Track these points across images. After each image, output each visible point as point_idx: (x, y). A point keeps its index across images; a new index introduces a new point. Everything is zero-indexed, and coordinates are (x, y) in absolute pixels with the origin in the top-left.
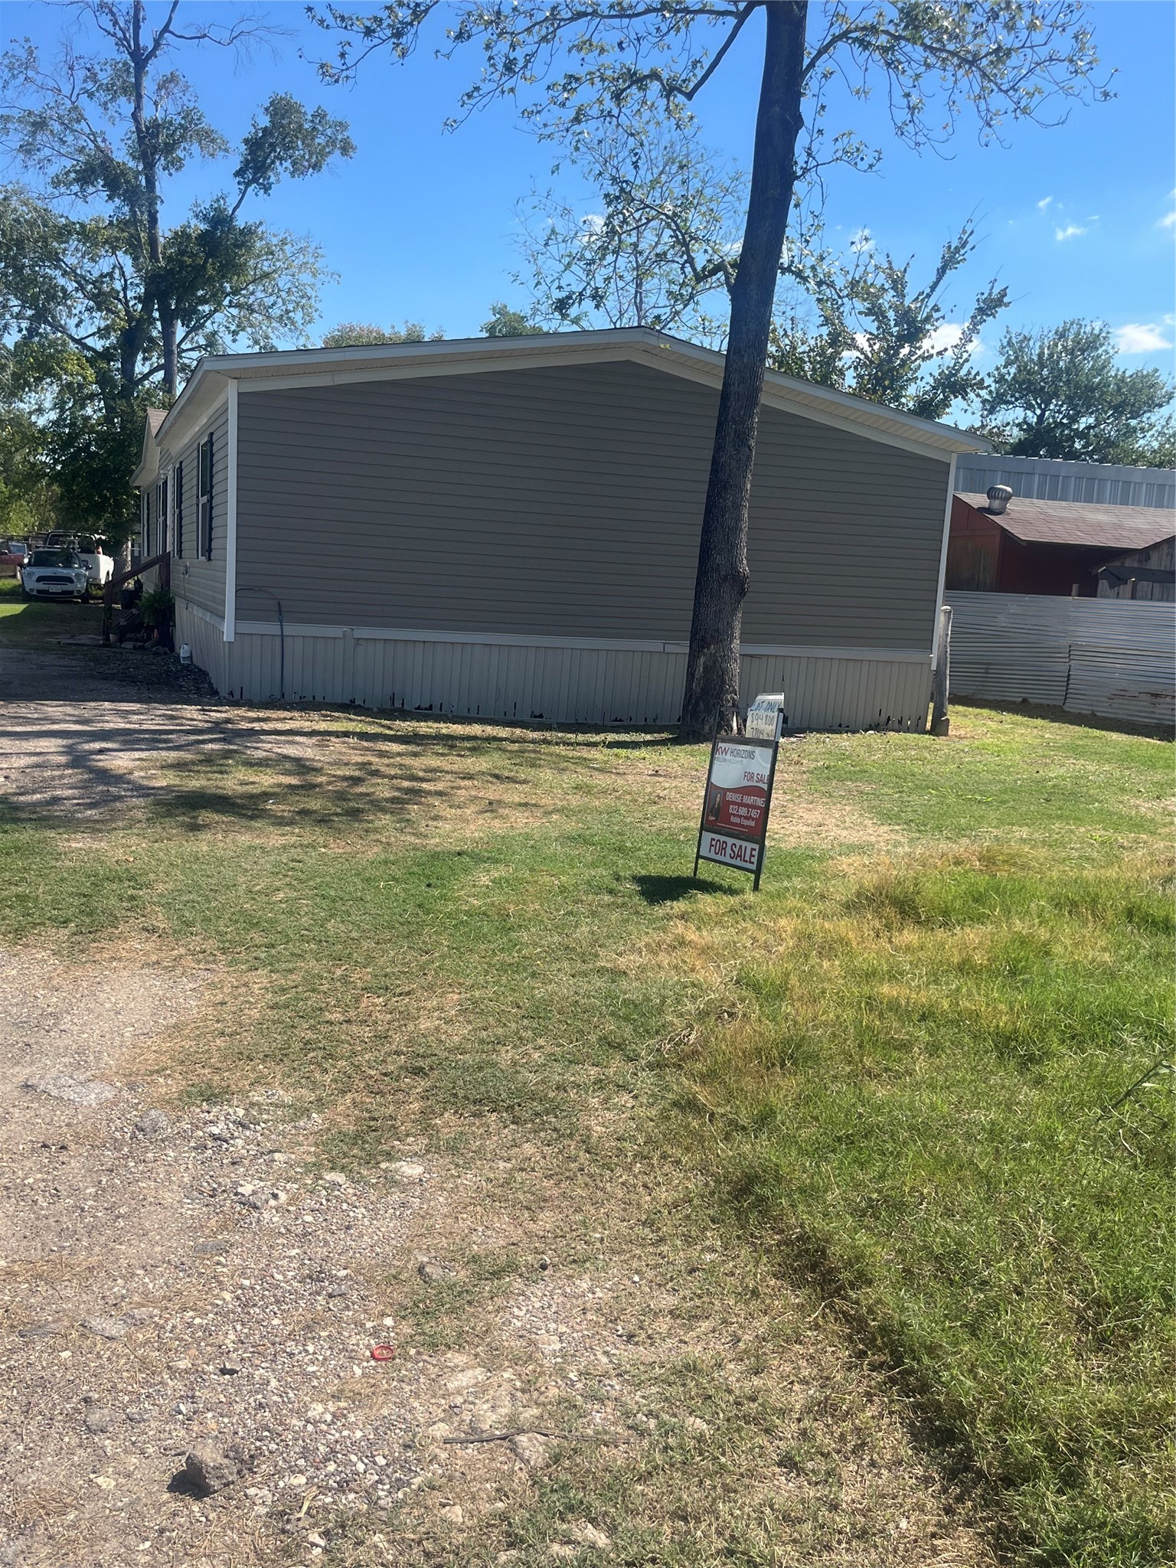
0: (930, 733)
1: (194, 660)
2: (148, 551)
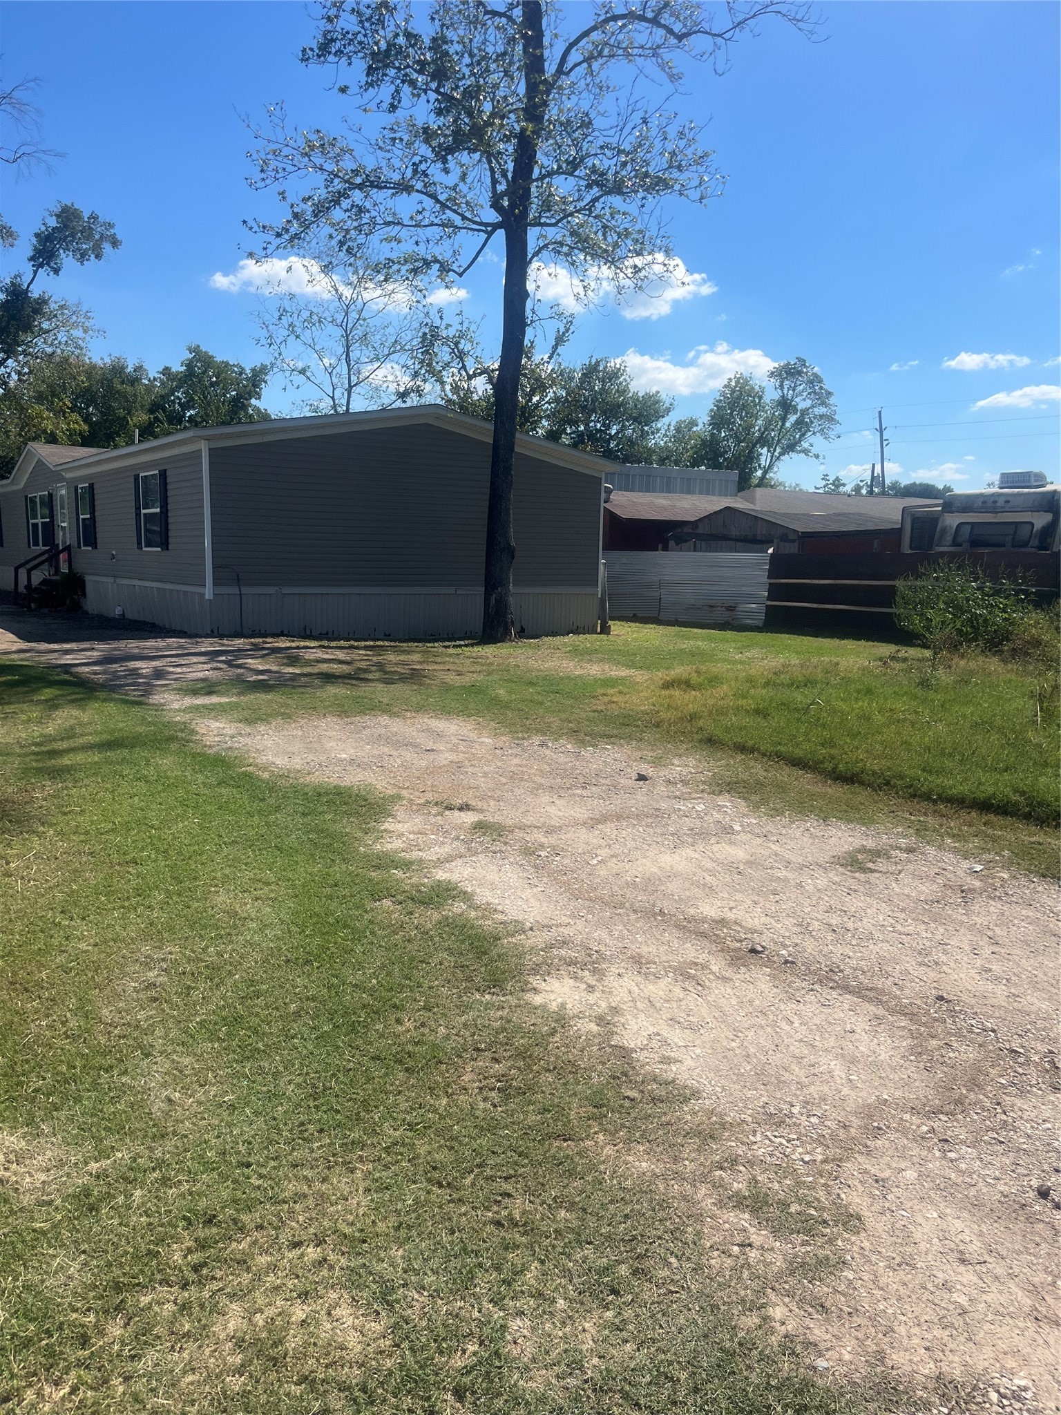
0: (601, 633)
1: (129, 615)
2: (1, 543)
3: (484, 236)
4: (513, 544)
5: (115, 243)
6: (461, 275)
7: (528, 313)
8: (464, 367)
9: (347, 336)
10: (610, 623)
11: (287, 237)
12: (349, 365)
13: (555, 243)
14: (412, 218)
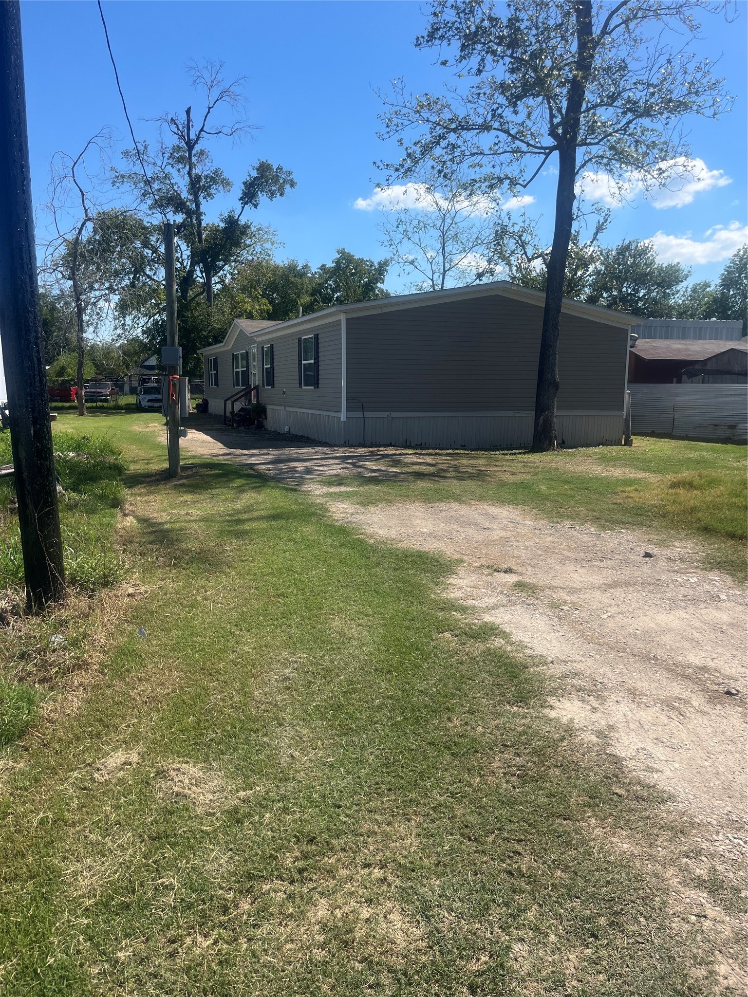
0: (624, 445)
1: (293, 432)
2: (217, 384)
3: (543, 157)
4: (558, 379)
5: (292, 185)
6: (525, 187)
7: (575, 210)
8: (525, 253)
9: (444, 236)
10: (632, 437)
11: (402, 170)
12: (444, 256)
13: (597, 157)
14: (490, 149)
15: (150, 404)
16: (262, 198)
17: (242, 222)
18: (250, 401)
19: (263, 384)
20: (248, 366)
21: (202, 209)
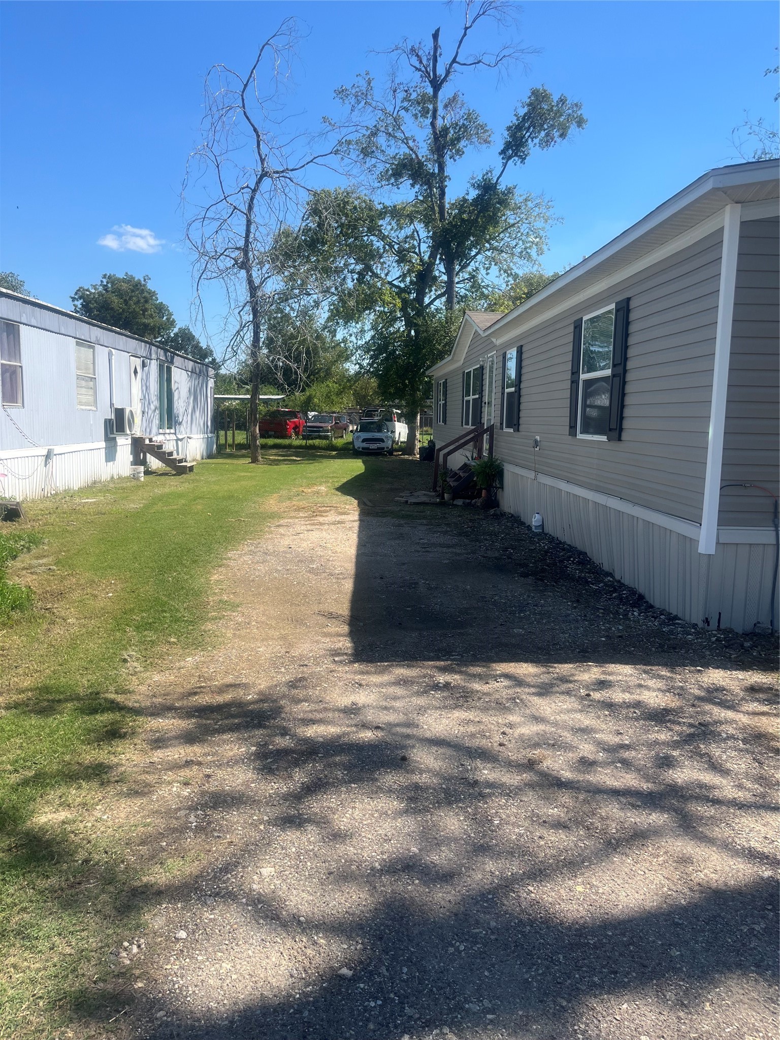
2: (445, 421)
5: (580, 122)
15: (365, 445)
16: (533, 147)
17: (502, 187)
18: (480, 451)
19: (502, 424)
20: (481, 393)
21: (448, 171)
